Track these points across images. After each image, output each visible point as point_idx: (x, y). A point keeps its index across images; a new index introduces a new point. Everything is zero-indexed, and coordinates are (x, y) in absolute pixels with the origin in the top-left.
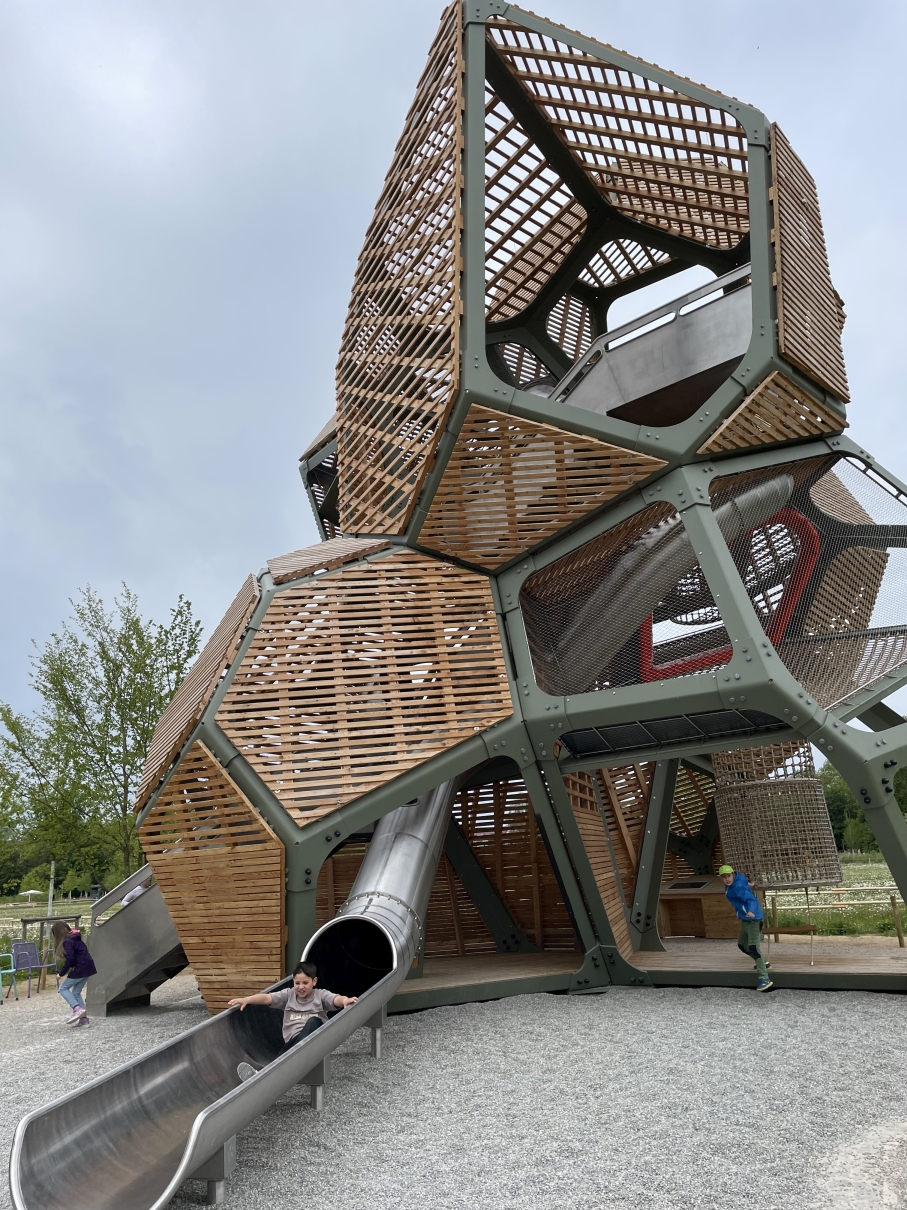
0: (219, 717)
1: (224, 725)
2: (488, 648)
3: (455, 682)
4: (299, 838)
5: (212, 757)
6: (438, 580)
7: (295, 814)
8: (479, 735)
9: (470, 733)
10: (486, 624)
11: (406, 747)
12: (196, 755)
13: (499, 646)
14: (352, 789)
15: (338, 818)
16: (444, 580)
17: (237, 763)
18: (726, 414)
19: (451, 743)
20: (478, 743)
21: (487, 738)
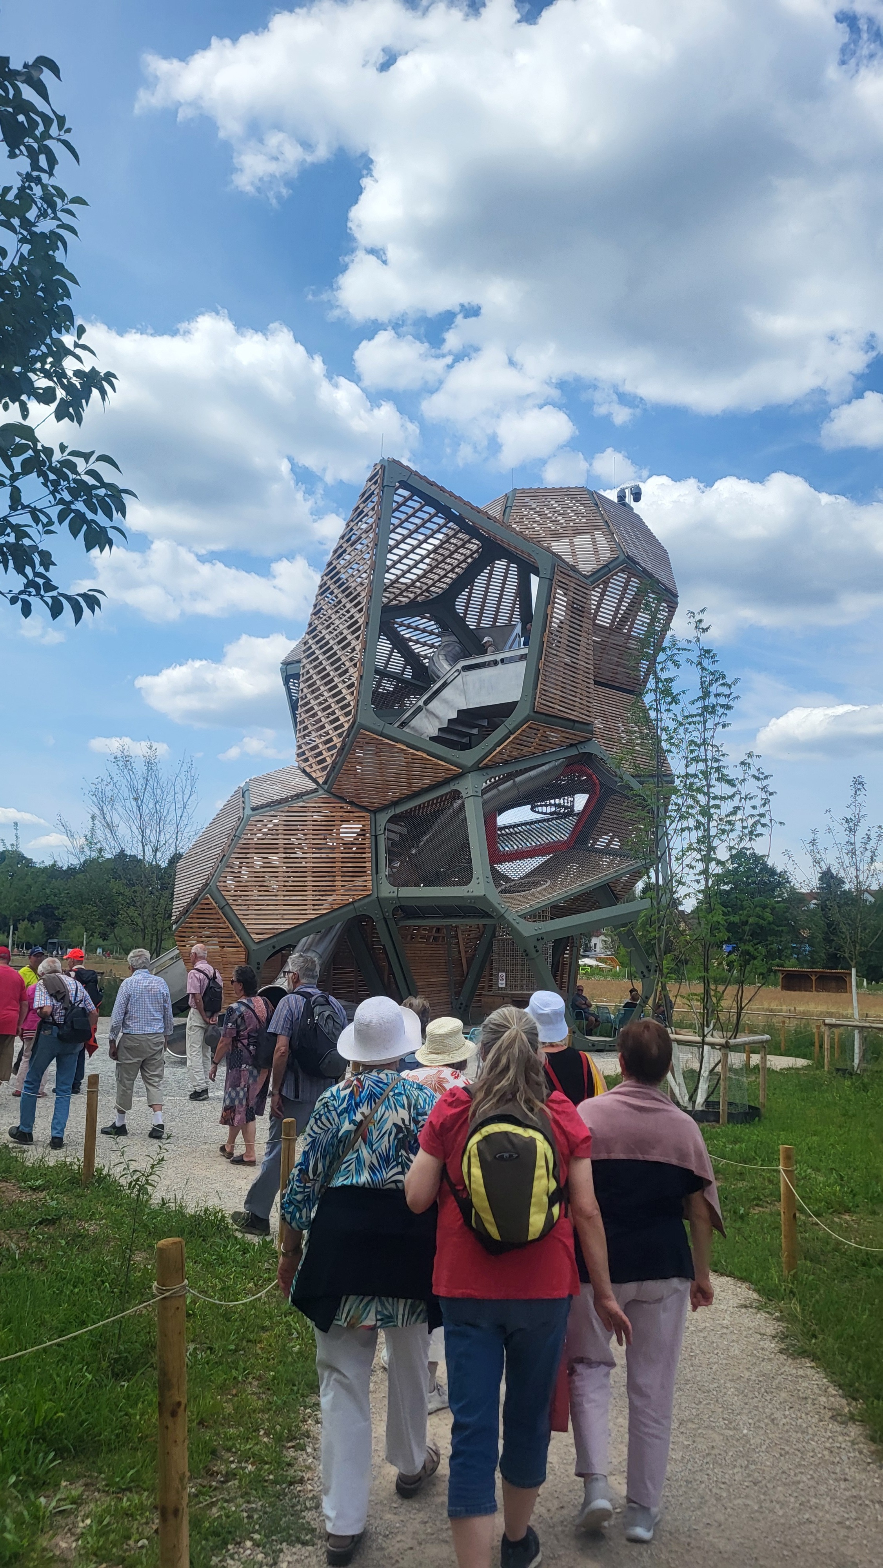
0: (218, 884)
1: (220, 889)
2: (364, 856)
3: (343, 874)
4: (254, 947)
5: (214, 904)
6: (341, 814)
7: (253, 936)
8: (352, 903)
9: (347, 902)
10: (363, 842)
11: (312, 907)
12: (207, 902)
13: (370, 855)
14: (282, 927)
15: (275, 940)
16: (345, 814)
17: (227, 908)
18: (499, 744)
19: (336, 907)
20: (351, 907)
21: (356, 905)
